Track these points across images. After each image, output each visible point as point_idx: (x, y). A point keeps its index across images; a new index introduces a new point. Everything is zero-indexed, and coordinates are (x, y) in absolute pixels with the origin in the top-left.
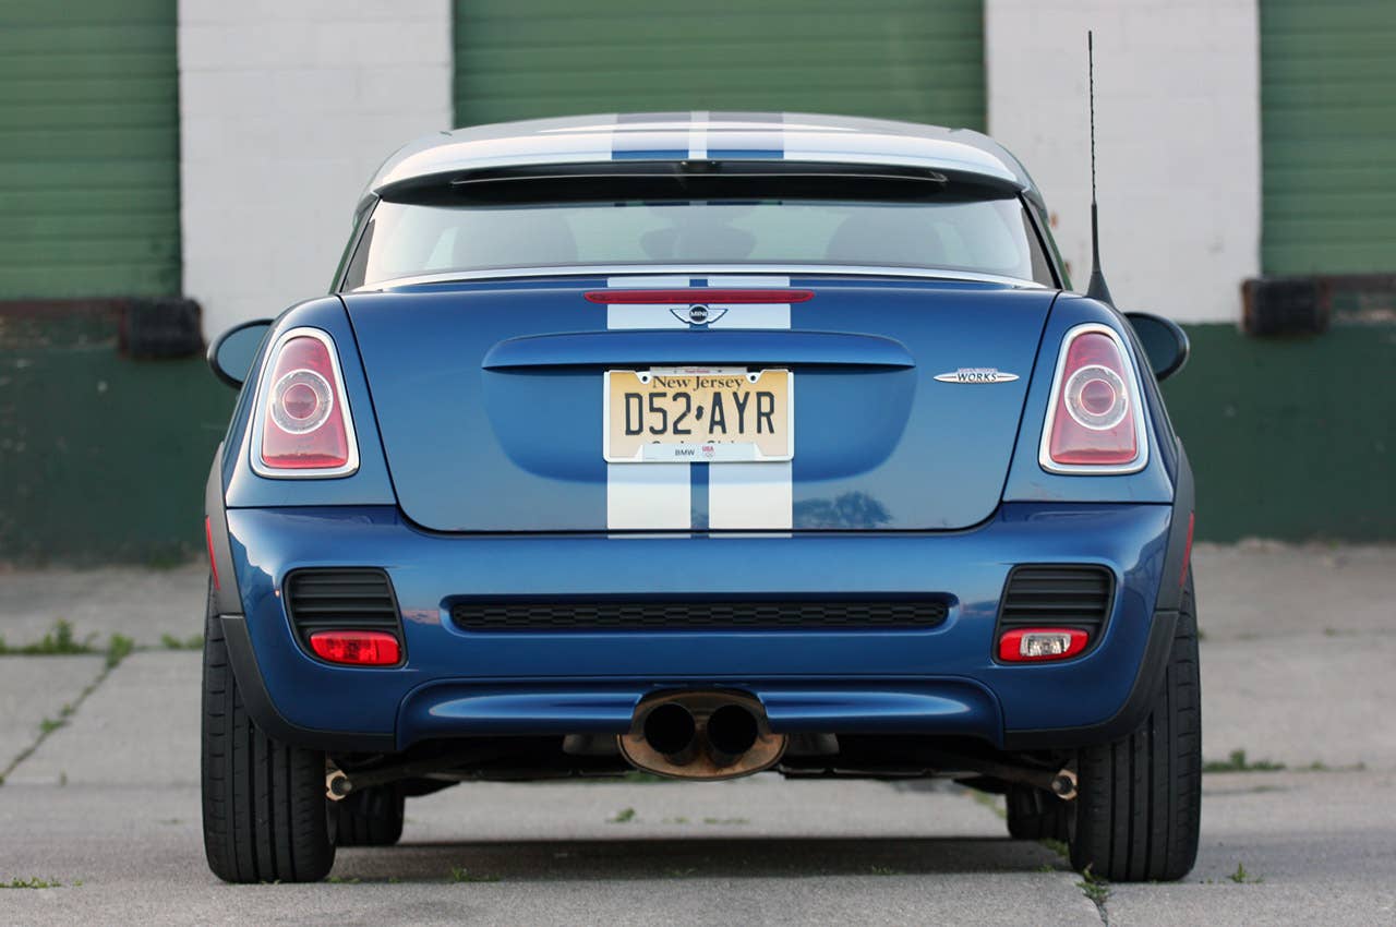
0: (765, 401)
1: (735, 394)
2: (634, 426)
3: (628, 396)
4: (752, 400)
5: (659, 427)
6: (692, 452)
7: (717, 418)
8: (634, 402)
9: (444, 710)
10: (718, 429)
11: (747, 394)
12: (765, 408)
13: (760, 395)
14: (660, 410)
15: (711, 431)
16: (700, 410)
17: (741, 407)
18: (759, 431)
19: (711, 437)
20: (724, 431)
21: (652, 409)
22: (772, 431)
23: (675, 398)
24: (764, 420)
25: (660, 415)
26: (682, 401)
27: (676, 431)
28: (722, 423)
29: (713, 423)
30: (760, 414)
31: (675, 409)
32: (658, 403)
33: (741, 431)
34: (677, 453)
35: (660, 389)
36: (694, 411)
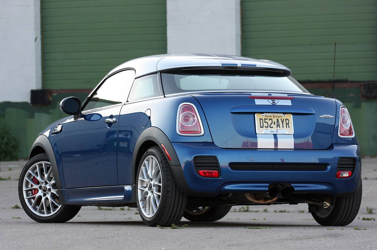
0: (287, 121)
1: (281, 119)
2: (262, 126)
3: (260, 119)
4: (285, 121)
5: (267, 126)
6: (274, 132)
7: (278, 124)
8: (261, 120)
9: (228, 187)
10: (278, 127)
11: (284, 119)
12: (287, 123)
13: (286, 119)
14: (266, 122)
15: (277, 127)
16: (274, 122)
17: (283, 122)
18: (287, 127)
19: (277, 129)
20: (280, 127)
21: (265, 122)
22: (289, 127)
23: (269, 120)
24: (287, 125)
25: (267, 124)
26: (271, 120)
27: (270, 127)
28: (279, 125)
29: (277, 126)
30: (286, 124)
31: (270, 122)
32: (266, 121)
33: (283, 127)
34: (271, 132)
35: (266, 118)
36: (273, 123)
